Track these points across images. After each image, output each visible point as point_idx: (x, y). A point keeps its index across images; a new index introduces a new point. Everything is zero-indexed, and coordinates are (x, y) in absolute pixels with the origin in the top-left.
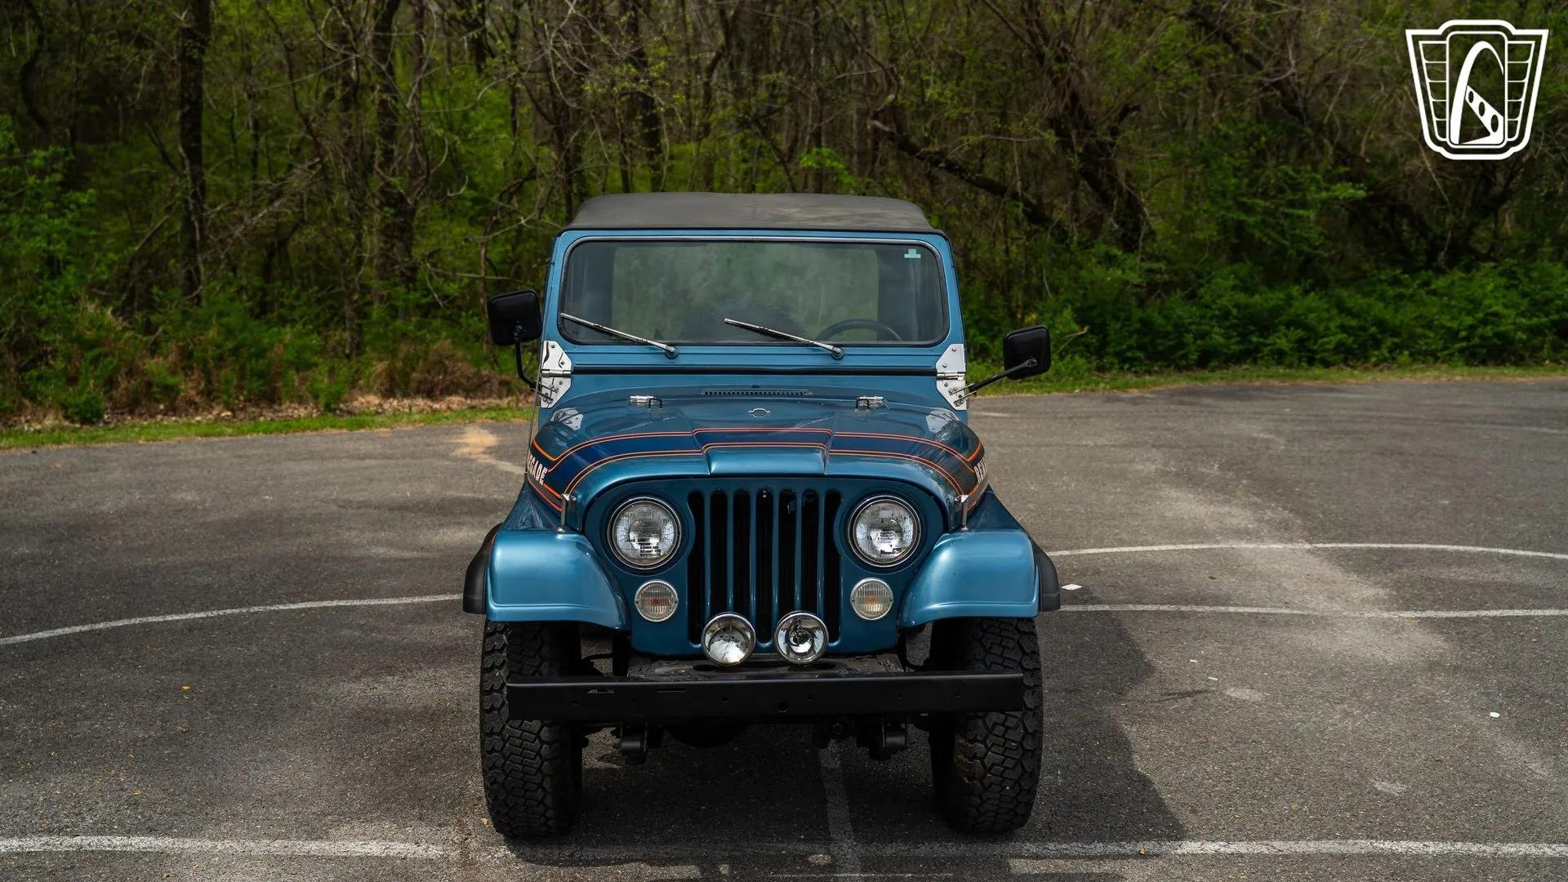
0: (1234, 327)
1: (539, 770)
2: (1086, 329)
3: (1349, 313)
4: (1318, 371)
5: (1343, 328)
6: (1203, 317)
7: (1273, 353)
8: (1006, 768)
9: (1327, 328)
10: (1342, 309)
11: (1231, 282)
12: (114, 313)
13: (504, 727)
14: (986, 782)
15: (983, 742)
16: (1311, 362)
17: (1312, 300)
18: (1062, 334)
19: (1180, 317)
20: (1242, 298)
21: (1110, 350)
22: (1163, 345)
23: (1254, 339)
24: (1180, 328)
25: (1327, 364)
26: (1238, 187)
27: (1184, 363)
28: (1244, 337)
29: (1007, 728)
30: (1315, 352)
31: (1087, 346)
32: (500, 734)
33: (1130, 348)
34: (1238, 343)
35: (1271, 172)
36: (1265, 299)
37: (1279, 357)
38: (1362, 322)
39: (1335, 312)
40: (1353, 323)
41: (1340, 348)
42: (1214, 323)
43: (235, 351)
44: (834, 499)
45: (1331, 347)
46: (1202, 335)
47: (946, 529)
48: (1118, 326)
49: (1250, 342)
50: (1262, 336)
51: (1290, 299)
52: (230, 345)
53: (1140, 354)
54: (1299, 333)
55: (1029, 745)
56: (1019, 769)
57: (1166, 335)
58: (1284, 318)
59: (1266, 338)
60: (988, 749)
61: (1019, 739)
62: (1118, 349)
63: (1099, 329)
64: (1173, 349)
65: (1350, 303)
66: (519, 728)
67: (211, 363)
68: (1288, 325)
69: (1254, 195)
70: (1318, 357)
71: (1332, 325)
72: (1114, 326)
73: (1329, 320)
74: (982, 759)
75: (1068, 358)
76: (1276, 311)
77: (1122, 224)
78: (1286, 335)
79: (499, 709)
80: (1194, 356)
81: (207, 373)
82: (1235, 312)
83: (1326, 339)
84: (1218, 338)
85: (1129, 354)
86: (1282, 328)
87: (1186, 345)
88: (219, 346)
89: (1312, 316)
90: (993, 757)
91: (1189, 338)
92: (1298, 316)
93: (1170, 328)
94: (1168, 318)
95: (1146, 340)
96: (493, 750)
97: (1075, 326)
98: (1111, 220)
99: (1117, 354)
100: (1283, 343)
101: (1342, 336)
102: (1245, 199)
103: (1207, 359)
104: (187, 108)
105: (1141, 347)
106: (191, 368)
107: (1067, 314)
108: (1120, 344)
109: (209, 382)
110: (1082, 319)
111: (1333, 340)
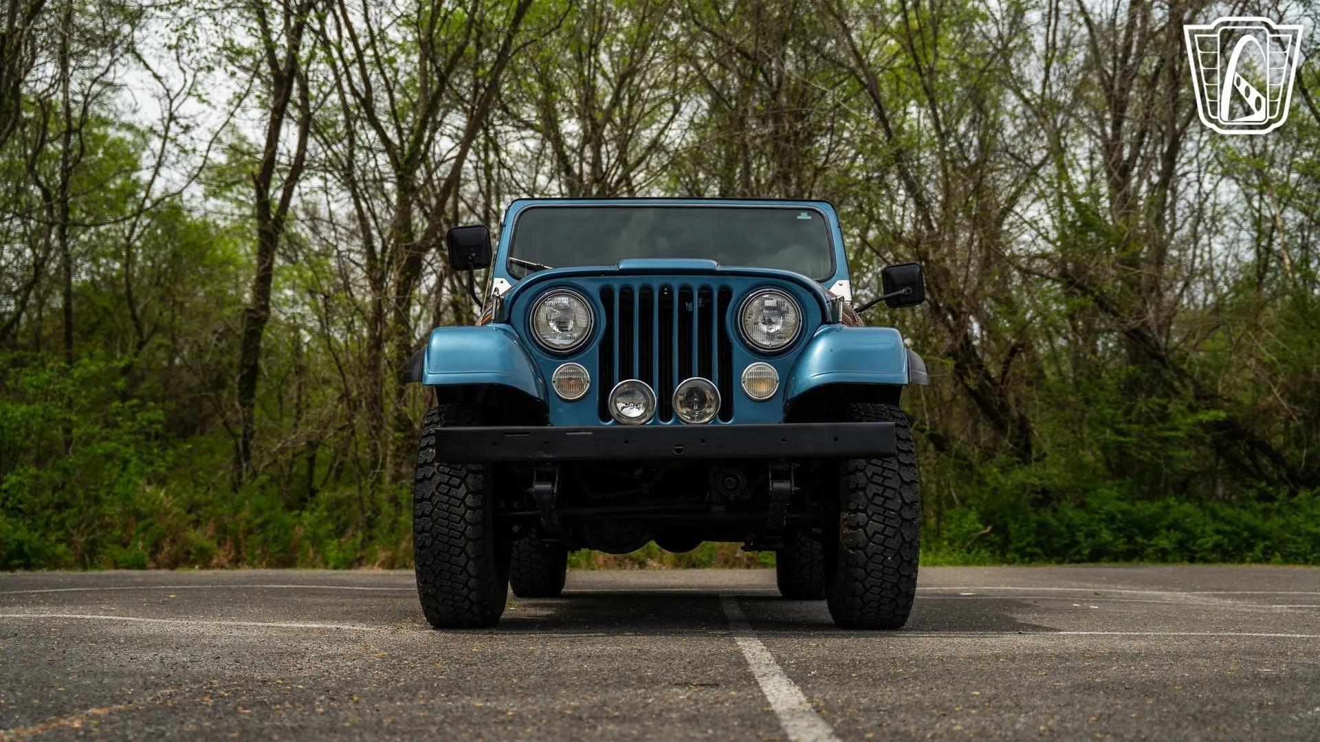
0: (1120, 530)
1: (463, 534)
2: (989, 528)
3: (1222, 519)
4: (1199, 567)
5: (1218, 532)
6: (1092, 520)
7: (1156, 552)
8: (887, 537)
9: (1204, 532)
10: (1214, 516)
11: (1114, 493)
12: (166, 494)
13: (433, 494)
14: (869, 551)
15: (864, 511)
16: (1192, 560)
17: (1187, 507)
18: (969, 532)
19: (1071, 519)
20: (1124, 506)
21: (1012, 547)
22: (1057, 543)
23: (1140, 540)
24: (1071, 528)
25: (1205, 561)
26: (1114, 416)
27: (1078, 557)
28: (1130, 539)
29: (887, 498)
30: (1195, 552)
31: (991, 544)
32: (430, 499)
33: (1029, 544)
34: (1125, 543)
35: (1142, 405)
36: (1146, 509)
37: (1163, 557)
38: (1234, 528)
39: (1208, 519)
40: (1227, 528)
41: (1217, 547)
42: (1103, 525)
43: (262, 526)
44: (726, 294)
45: (1210, 545)
46: (1091, 535)
47: (824, 321)
48: (1017, 526)
49: (1136, 543)
50: (1145, 537)
51: (1168, 507)
52: (258, 521)
53: (1037, 550)
54: (1178, 535)
55: (907, 514)
56: (898, 537)
57: (1061, 535)
58: (1164, 523)
59: (1150, 540)
60: (870, 518)
61: (897, 508)
62: (1020, 545)
63: (1000, 529)
64: (1068, 546)
65: (1222, 514)
66: (447, 494)
67: (241, 536)
68: (1168, 528)
69: (1130, 422)
70: (1198, 556)
71: (1208, 529)
72: (1013, 526)
73: (1205, 524)
74: (864, 527)
75: (973, 553)
76: (1155, 518)
77: (1016, 445)
78: (1167, 537)
79: (430, 479)
80: (1087, 552)
81: (237, 546)
82: (1119, 516)
83: (1202, 540)
84: (1106, 536)
85: (1029, 549)
86: (1164, 531)
87: (1078, 543)
88: (249, 522)
89: (1188, 520)
90: (873, 526)
91: (1080, 536)
92: (1176, 520)
93: (1063, 529)
94: (1060, 520)
95: (1043, 538)
96: (423, 515)
97: (980, 526)
98: (1007, 441)
99: (1018, 550)
100: (1165, 543)
101: (1217, 538)
102: (1122, 426)
103: (1097, 555)
104: (245, 371)
105: (1039, 545)
106: (225, 539)
107: (973, 516)
108: (1020, 541)
109: (238, 552)
110: (985, 519)
111: (1210, 541)
